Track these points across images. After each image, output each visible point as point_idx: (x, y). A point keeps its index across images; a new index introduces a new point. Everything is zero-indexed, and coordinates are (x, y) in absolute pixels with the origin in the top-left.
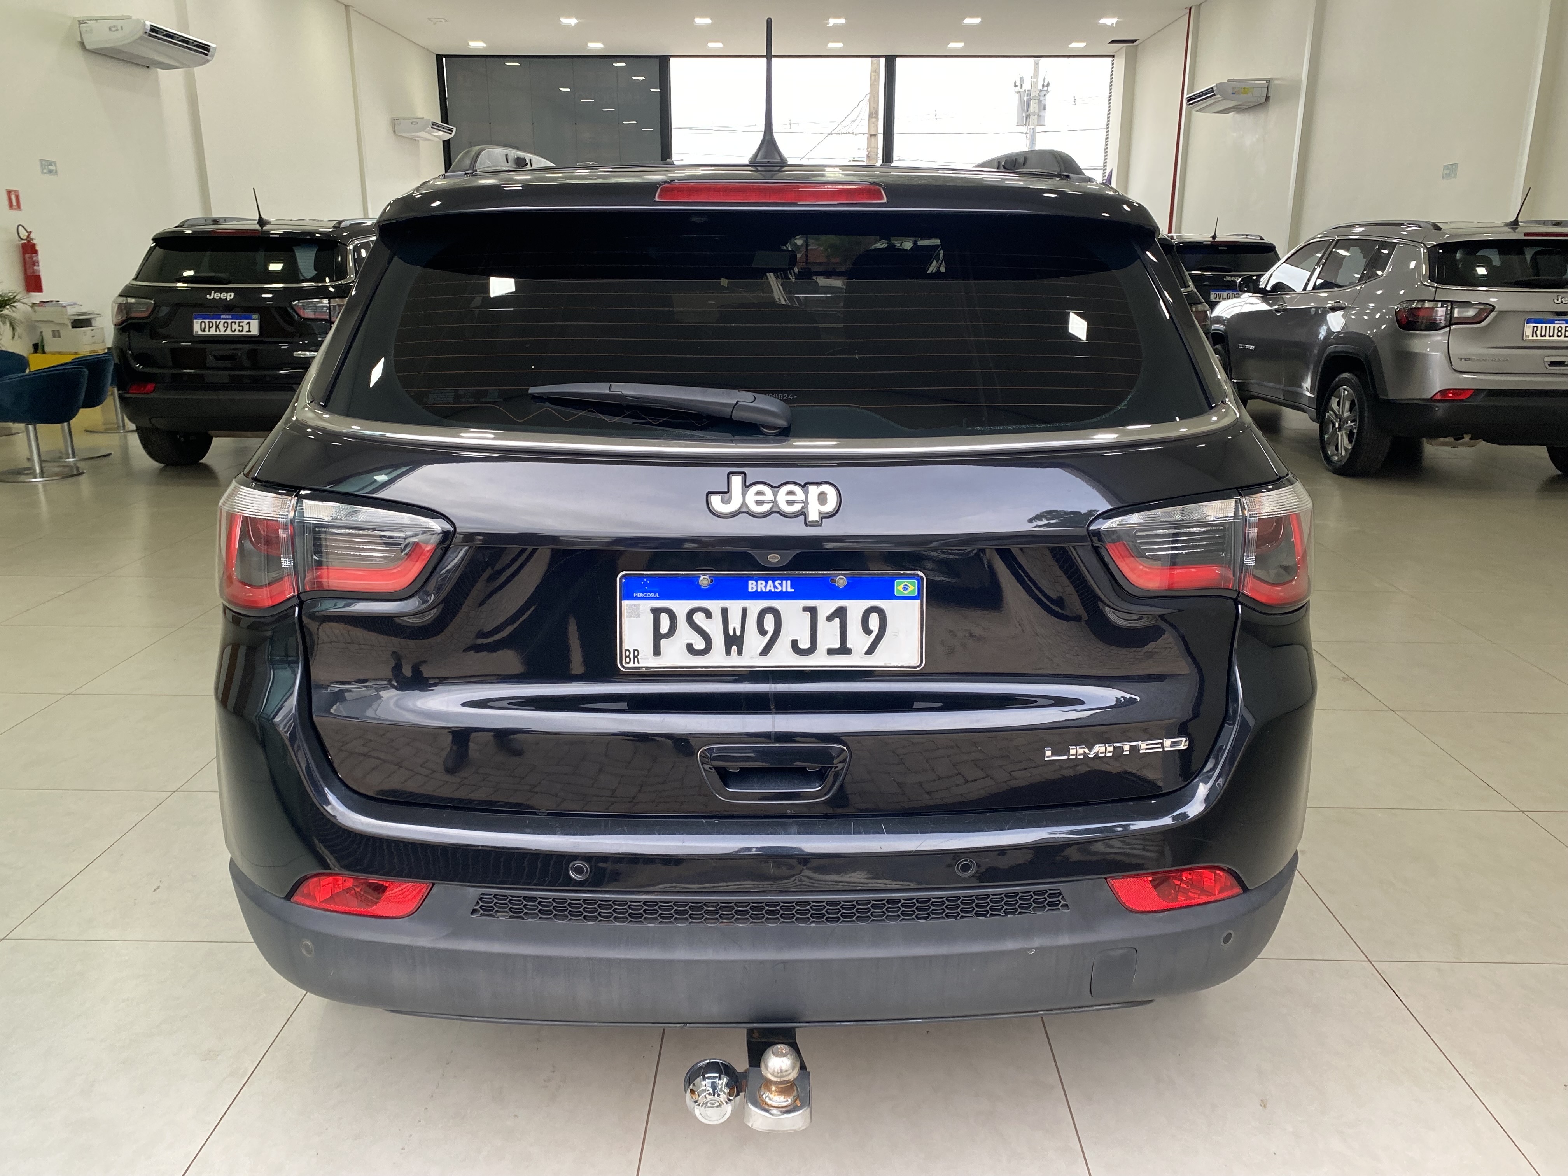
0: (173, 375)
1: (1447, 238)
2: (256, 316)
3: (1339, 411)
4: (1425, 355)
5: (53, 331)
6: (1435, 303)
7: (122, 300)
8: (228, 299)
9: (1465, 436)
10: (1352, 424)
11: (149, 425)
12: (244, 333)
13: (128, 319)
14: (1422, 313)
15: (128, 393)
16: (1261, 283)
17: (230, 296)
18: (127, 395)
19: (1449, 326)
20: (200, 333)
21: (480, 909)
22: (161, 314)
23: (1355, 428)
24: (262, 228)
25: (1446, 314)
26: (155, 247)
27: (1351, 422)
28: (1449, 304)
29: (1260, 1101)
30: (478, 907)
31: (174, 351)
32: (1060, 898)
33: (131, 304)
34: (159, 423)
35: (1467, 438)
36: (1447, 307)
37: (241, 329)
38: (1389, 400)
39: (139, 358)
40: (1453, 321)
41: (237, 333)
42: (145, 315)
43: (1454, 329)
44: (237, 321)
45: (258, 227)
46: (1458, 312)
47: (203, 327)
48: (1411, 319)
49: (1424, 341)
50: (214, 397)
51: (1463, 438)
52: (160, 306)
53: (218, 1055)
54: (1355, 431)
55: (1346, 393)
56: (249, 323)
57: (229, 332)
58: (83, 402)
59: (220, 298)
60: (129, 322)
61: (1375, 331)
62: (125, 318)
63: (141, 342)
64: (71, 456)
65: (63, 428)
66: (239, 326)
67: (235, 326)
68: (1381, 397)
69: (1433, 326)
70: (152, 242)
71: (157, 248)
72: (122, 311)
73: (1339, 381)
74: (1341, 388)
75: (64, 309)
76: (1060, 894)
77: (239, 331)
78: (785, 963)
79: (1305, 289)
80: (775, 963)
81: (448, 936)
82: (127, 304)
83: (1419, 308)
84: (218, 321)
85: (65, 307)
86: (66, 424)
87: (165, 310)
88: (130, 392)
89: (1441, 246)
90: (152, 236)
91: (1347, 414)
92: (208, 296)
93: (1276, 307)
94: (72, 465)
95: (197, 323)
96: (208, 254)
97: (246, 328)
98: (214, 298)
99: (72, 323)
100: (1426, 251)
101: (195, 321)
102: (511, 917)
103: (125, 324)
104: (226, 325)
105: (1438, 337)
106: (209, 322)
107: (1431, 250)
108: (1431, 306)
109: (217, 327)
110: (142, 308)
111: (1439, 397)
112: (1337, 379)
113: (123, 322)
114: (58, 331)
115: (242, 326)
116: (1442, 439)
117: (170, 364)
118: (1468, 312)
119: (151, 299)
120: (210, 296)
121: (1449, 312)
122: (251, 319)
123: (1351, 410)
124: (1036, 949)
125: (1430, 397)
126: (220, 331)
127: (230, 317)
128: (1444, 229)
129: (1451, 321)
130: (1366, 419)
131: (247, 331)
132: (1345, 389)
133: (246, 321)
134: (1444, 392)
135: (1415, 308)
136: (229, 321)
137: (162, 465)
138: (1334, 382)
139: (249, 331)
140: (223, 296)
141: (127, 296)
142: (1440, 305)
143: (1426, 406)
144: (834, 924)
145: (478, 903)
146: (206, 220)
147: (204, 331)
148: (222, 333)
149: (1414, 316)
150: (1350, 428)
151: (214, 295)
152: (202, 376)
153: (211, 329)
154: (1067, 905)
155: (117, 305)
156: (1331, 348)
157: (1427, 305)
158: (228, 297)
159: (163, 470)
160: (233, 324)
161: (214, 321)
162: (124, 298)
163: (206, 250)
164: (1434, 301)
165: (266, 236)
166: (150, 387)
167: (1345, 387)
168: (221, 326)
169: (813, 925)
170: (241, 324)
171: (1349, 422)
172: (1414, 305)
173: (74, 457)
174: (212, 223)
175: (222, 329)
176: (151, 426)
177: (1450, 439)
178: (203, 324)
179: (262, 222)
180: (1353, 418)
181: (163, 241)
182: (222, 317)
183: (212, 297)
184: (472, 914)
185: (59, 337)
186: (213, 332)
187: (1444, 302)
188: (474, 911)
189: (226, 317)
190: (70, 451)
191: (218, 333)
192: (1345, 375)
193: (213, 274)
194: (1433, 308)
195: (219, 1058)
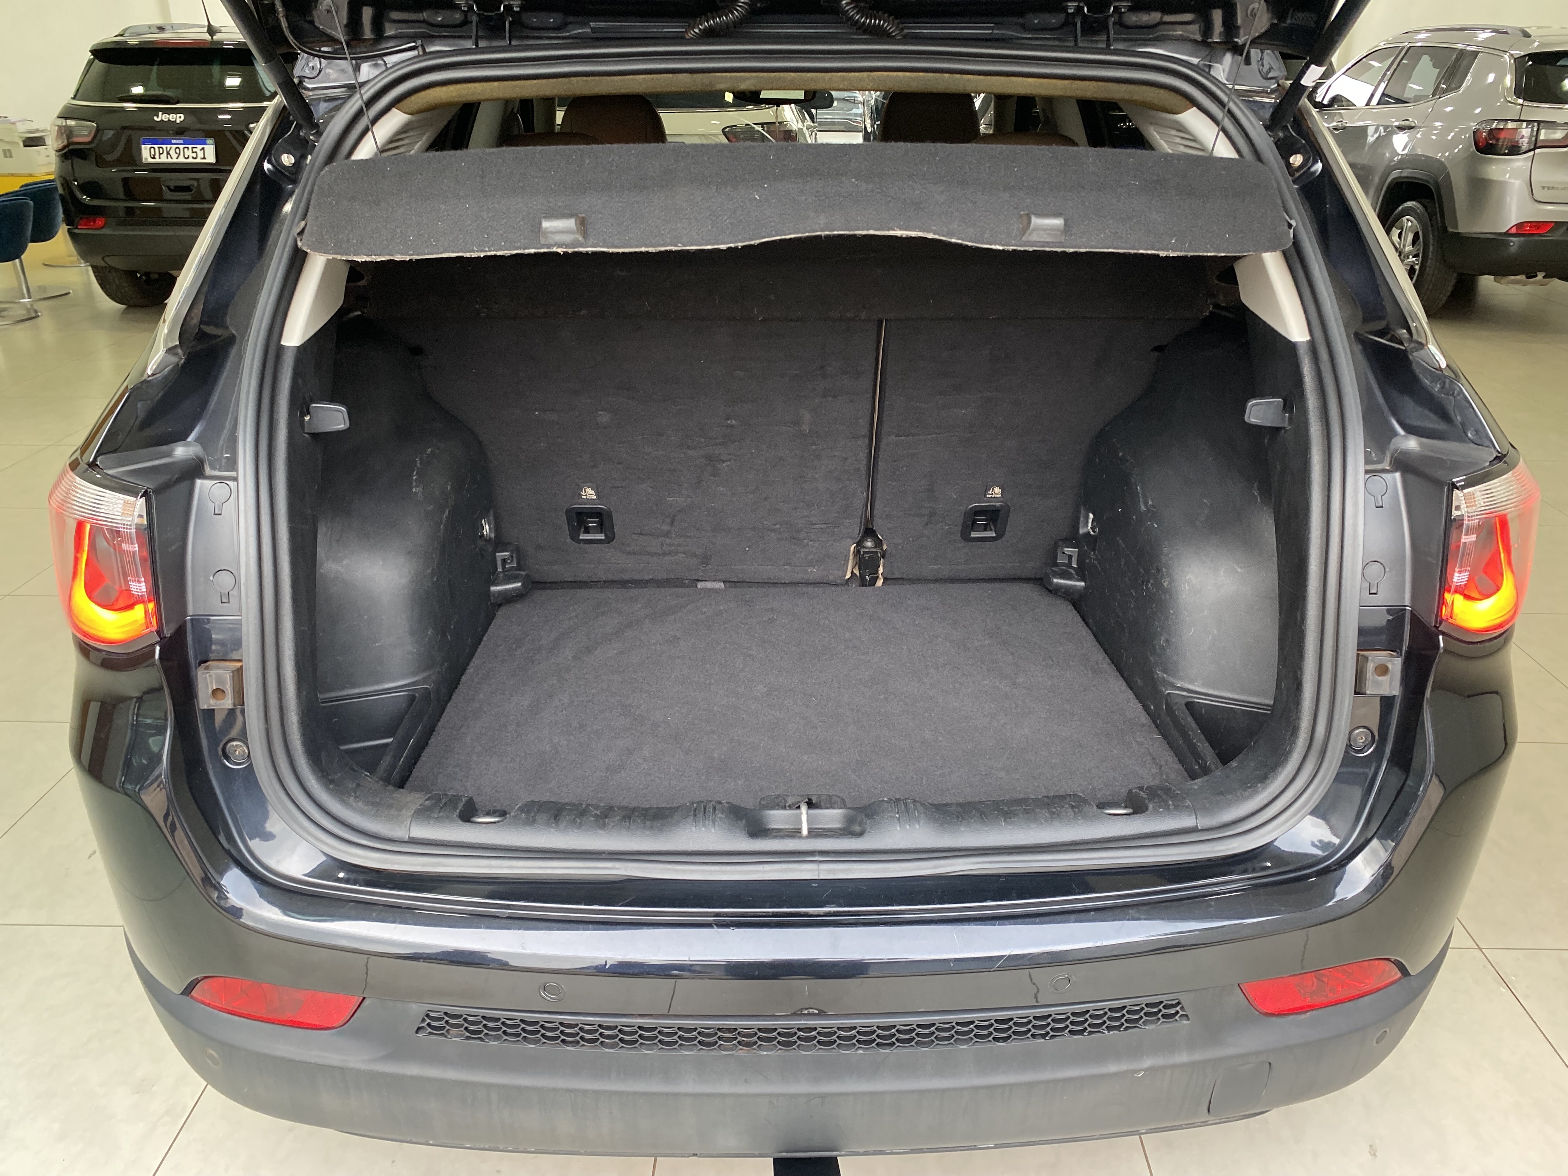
0: (127, 208)
1: (1535, 47)
2: (210, 141)
3: (1400, 244)
4: (1503, 184)
5: (4, 151)
6: (1519, 123)
7: (63, 122)
8: (178, 121)
9: (1538, 273)
10: (1414, 259)
11: (103, 264)
12: (198, 160)
13: (69, 144)
14: (1502, 136)
15: (77, 228)
16: (1317, 96)
17: (179, 118)
18: (77, 231)
19: (1533, 150)
20: (150, 160)
21: (427, 1027)
22: (105, 138)
23: (1417, 264)
24: (212, 38)
25: (1531, 135)
26: (94, 60)
27: (1413, 257)
28: (1536, 124)
29: (1369, 1148)
30: (424, 1025)
31: (125, 181)
32: (1178, 1008)
33: (71, 126)
34: (115, 262)
35: (1540, 276)
36: (1532, 128)
37: (194, 155)
38: (1459, 233)
39: (85, 188)
40: (1538, 145)
41: (190, 160)
42: (88, 139)
43: (1538, 153)
44: (190, 146)
45: (207, 37)
46: (1546, 134)
47: (153, 153)
48: (1491, 142)
49: (1502, 167)
50: (170, 233)
51: (1536, 276)
52: (103, 130)
53: (153, 1086)
54: (1417, 267)
55: (1410, 224)
56: (203, 149)
57: (181, 159)
58: (32, 236)
59: (169, 120)
60: (71, 147)
61: (1447, 154)
62: (65, 142)
63: (88, 171)
64: (26, 295)
65: (15, 265)
66: (193, 152)
67: (188, 153)
68: (1450, 230)
69: (1514, 150)
70: (90, 54)
71: (96, 61)
72: (62, 134)
73: (1403, 210)
74: (1405, 219)
75: (12, 127)
76: (1179, 1003)
77: (193, 158)
78: (823, 1096)
79: (1368, 104)
80: (810, 1096)
81: (387, 1058)
82: (66, 126)
83: (1500, 129)
84: (169, 146)
85: (13, 123)
86: (17, 260)
87: (109, 134)
88: (79, 227)
89: (1531, 56)
90: (89, 48)
91: (1409, 248)
92: (155, 118)
93: (1334, 124)
94: (29, 306)
95: (146, 148)
96: (155, 67)
97: (201, 154)
98: (162, 120)
99: (24, 142)
100: (1512, 61)
101: (143, 146)
102: (468, 1038)
103: (67, 150)
104: (178, 150)
105: (1519, 162)
106: (159, 148)
107: (1518, 61)
108: (1515, 127)
109: (168, 153)
110: (85, 131)
111: (1514, 231)
112: (1400, 208)
113: (64, 147)
114: (9, 150)
115: (196, 152)
116: (1512, 277)
117: (122, 196)
118: (1555, 133)
119: (93, 122)
120: (158, 117)
121: (1535, 133)
122: (206, 144)
123: (1414, 243)
124: (1145, 1070)
125: (1504, 231)
126: (172, 158)
127: (182, 141)
128: (1535, 37)
129: (1536, 145)
130: (1430, 254)
131: (202, 159)
132: (1408, 220)
133: (200, 147)
134: (1519, 226)
135: (1496, 129)
136: (181, 147)
137: (124, 307)
138: (1397, 211)
139: (204, 158)
140: (172, 117)
141: (66, 118)
142: (1525, 124)
143: (1498, 241)
144: (888, 1051)
145: (423, 1020)
146: (150, 28)
147: (154, 158)
148: (174, 160)
149: (1494, 138)
150: (1412, 264)
151: (162, 117)
152: (159, 209)
153: (161, 156)
154: (1187, 1016)
155: (57, 128)
156: (1395, 174)
157: (1510, 125)
158: (178, 119)
159: (125, 312)
160: (186, 149)
161: (164, 146)
162: (63, 120)
163: (153, 64)
164: (1519, 120)
165: (219, 47)
166: (100, 221)
167: (1408, 217)
168: (172, 152)
169: (861, 1052)
170: (195, 150)
171: (1411, 257)
172: (1494, 126)
173: (30, 297)
174: (157, 31)
175: (174, 156)
176: (106, 265)
177: (1523, 277)
178: (152, 149)
179: (211, 30)
180: (1415, 253)
181: (103, 53)
182: (173, 141)
183: (159, 119)
184: (417, 1032)
185: (11, 156)
186: (164, 159)
187: (1529, 122)
188: (419, 1029)
189: (177, 141)
190: (25, 291)
191: (170, 160)
192: (1409, 204)
193: (159, 93)
194: (1517, 129)
195: (154, 1088)
